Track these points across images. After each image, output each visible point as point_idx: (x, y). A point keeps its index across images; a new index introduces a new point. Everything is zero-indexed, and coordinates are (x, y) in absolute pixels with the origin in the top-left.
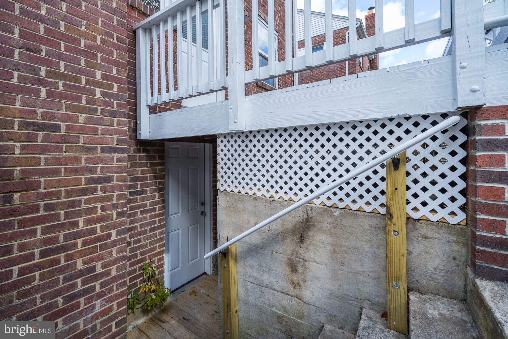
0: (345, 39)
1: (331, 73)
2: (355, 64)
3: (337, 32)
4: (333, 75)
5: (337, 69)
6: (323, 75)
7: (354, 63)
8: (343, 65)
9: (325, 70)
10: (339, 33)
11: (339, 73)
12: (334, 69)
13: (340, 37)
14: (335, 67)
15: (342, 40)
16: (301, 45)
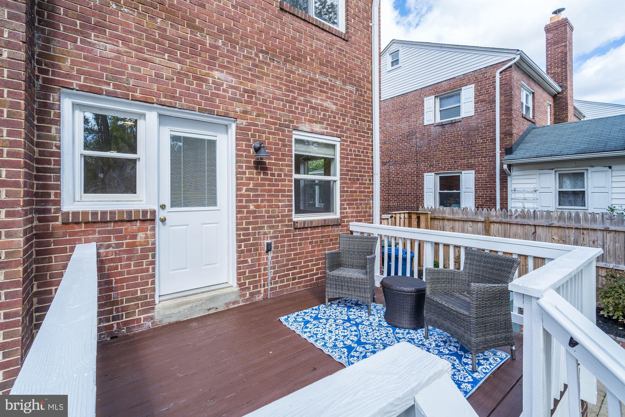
0: (495, 82)
1: (472, 133)
2: (511, 120)
3: (482, 71)
4: (475, 135)
5: (481, 127)
6: (460, 135)
7: (509, 117)
8: (491, 121)
9: (463, 128)
10: (484, 73)
11: (485, 133)
12: (477, 126)
13: (487, 79)
14: (478, 123)
15: (490, 83)
16: (429, 92)
